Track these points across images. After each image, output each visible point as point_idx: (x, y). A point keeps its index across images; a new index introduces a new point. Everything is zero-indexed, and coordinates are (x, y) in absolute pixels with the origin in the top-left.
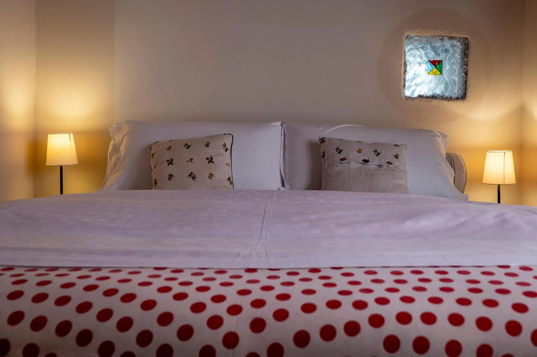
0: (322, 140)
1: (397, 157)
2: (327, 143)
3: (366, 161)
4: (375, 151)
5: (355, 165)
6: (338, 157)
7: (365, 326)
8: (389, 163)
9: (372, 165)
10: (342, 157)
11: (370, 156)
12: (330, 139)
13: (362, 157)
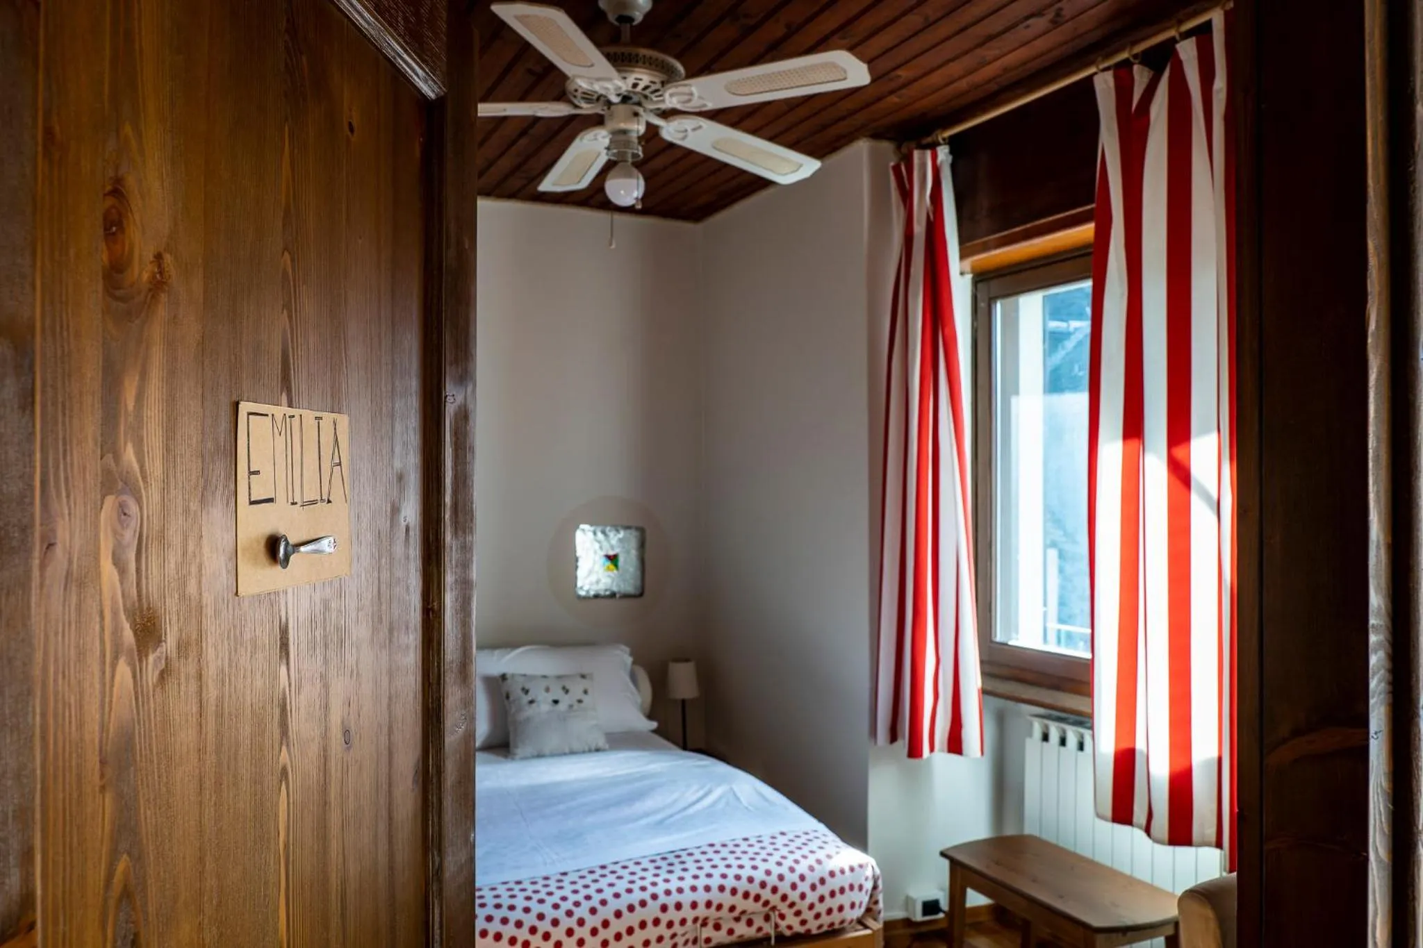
0: (504, 677)
1: (586, 692)
2: (509, 681)
3: (556, 702)
4: (564, 688)
5: (544, 707)
6: (526, 699)
7: (650, 901)
8: (580, 701)
9: (562, 707)
10: (530, 699)
11: (558, 694)
12: (513, 675)
13: (551, 697)
